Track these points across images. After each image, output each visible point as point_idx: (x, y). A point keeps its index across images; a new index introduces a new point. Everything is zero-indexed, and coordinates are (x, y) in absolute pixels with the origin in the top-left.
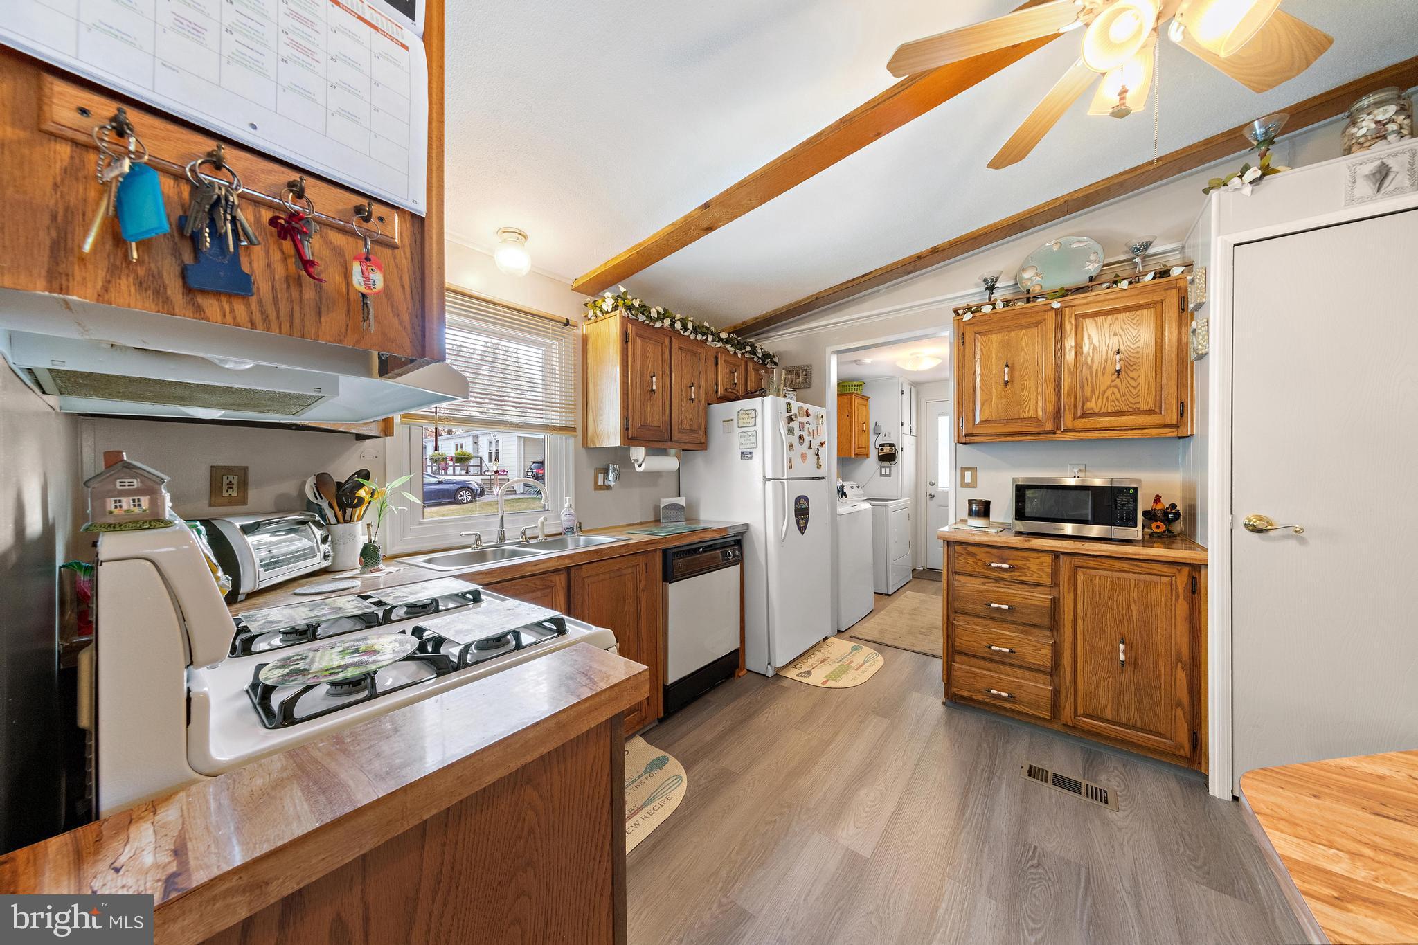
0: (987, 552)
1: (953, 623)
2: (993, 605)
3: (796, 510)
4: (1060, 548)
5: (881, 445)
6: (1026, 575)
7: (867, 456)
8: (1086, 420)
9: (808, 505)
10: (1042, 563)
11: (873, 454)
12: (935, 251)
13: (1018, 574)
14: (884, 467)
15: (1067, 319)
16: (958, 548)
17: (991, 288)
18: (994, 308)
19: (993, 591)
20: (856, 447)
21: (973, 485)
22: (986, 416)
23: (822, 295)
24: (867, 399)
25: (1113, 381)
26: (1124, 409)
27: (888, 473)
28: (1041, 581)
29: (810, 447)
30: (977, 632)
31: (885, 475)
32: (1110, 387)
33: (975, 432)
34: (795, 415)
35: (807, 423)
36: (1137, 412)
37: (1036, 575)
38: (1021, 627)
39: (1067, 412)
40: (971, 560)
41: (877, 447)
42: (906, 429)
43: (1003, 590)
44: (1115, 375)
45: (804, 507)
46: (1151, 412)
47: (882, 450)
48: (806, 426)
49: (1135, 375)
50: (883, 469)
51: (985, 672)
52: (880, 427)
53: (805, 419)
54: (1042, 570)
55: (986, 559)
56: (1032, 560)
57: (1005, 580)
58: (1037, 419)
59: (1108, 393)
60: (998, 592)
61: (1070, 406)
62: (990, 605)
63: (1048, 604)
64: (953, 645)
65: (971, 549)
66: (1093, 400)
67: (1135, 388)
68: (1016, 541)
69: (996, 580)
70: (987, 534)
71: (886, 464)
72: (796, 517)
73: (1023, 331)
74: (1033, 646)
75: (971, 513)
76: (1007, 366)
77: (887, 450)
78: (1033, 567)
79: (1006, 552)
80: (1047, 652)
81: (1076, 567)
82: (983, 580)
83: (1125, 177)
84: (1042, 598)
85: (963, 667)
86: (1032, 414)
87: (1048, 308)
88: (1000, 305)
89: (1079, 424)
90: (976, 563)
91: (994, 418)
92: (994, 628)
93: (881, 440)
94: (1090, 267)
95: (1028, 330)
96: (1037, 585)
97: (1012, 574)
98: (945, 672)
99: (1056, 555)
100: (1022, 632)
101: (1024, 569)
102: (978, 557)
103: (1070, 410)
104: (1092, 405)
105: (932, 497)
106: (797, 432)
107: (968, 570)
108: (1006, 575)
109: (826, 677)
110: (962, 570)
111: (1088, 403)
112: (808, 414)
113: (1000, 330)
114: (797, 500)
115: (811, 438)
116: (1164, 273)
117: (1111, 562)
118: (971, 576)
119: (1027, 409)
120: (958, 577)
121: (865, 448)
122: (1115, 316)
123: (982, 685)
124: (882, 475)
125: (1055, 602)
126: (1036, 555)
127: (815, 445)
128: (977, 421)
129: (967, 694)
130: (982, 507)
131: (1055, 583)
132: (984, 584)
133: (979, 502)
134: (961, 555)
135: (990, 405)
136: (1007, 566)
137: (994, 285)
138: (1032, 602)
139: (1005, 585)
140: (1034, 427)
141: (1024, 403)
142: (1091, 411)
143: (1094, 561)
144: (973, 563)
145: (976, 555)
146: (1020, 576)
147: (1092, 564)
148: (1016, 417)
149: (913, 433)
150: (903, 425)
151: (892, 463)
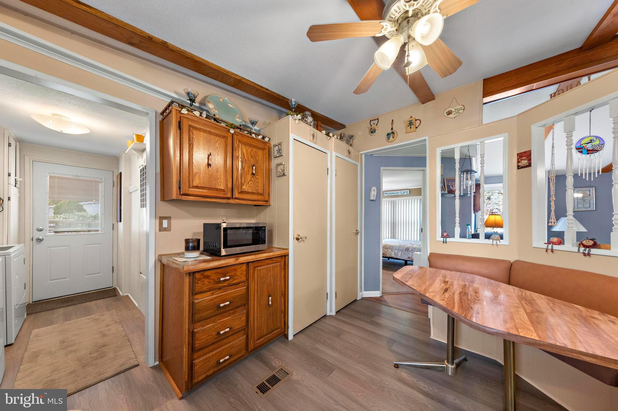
0: (216, 273)
1: (193, 332)
2: (222, 305)
4: (254, 259)
6: (236, 280)
10: (242, 270)
15: (235, 140)
16: (196, 276)
17: (192, 101)
18: (201, 115)
19: (219, 296)
21: (169, 228)
22: (197, 183)
25: (251, 178)
26: (255, 192)
28: (242, 280)
32: (250, 180)
33: (188, 193)
36: (258, 194)
37: (240, 278)
38: (231, 312)
39: (236, 189)
40: (206, 281)
43: (224, 293)
44: (252, 176)
46: (261, 194)
49: (257, 177)
51: (214, 352)
54: (242, 274)
55: (214, 277)
56: (238, 270)
57: (225, 286)
58: (224, 190)
59: (250, 183)
60: (222, 296)
61: (236, 187)
62: (219, 306)
63: (244, 291)
65: (206, 273)
66: (245, 185)
67: (258, 183)
68: (232, 261)
69: (221, 288)
73: (217, 138)
74: (238, 319)
75: (187, 249)
78: (238, 274)
79: (227, 269)
80: (244, 318)
81: (255, 268)
82: (212, 292)
84: (242, 290)
85: (201, 359)
86: (221, 188)
87: (228, 131)
88: (204, 115)
89: (241, 196)
90: (211, 282)
91: (202, 185)
92: (219, 320)
94: (238, 120)
95: (220, 139)
96: (239, 283)
97: (230, 281)
99: (248, 263)
100: (233, 313)
101: (234, 276)
102: (211, 278)
104: (244, 188)
107: (205, 289)
108: (228, 283)
111: (243, 186)
116: (264, 138)
117: (266, 261)
118: (205, 292)
119: (220, 183)
120: (195, 297)
122: (252, 148)
123: (213, 362)
125: (246, 289)
126: (239, 267)
128: (191, 186)
130: (196, 244)
131: (246, 279)
132: (213, 294)
133: (193, 241)
134: (200, 279)
135: (199, 178)
136: (228, 278)
137: (194, 100)
138: (239, 294)
139: (225, 289)
140: (223, 194)
141: (218, 180)
142: (244, 190)
143: (261, 262)
144: (207, 283)
145: (210, 276)
146: (233, 281)
147: (260, 264)
148: (214, 187)
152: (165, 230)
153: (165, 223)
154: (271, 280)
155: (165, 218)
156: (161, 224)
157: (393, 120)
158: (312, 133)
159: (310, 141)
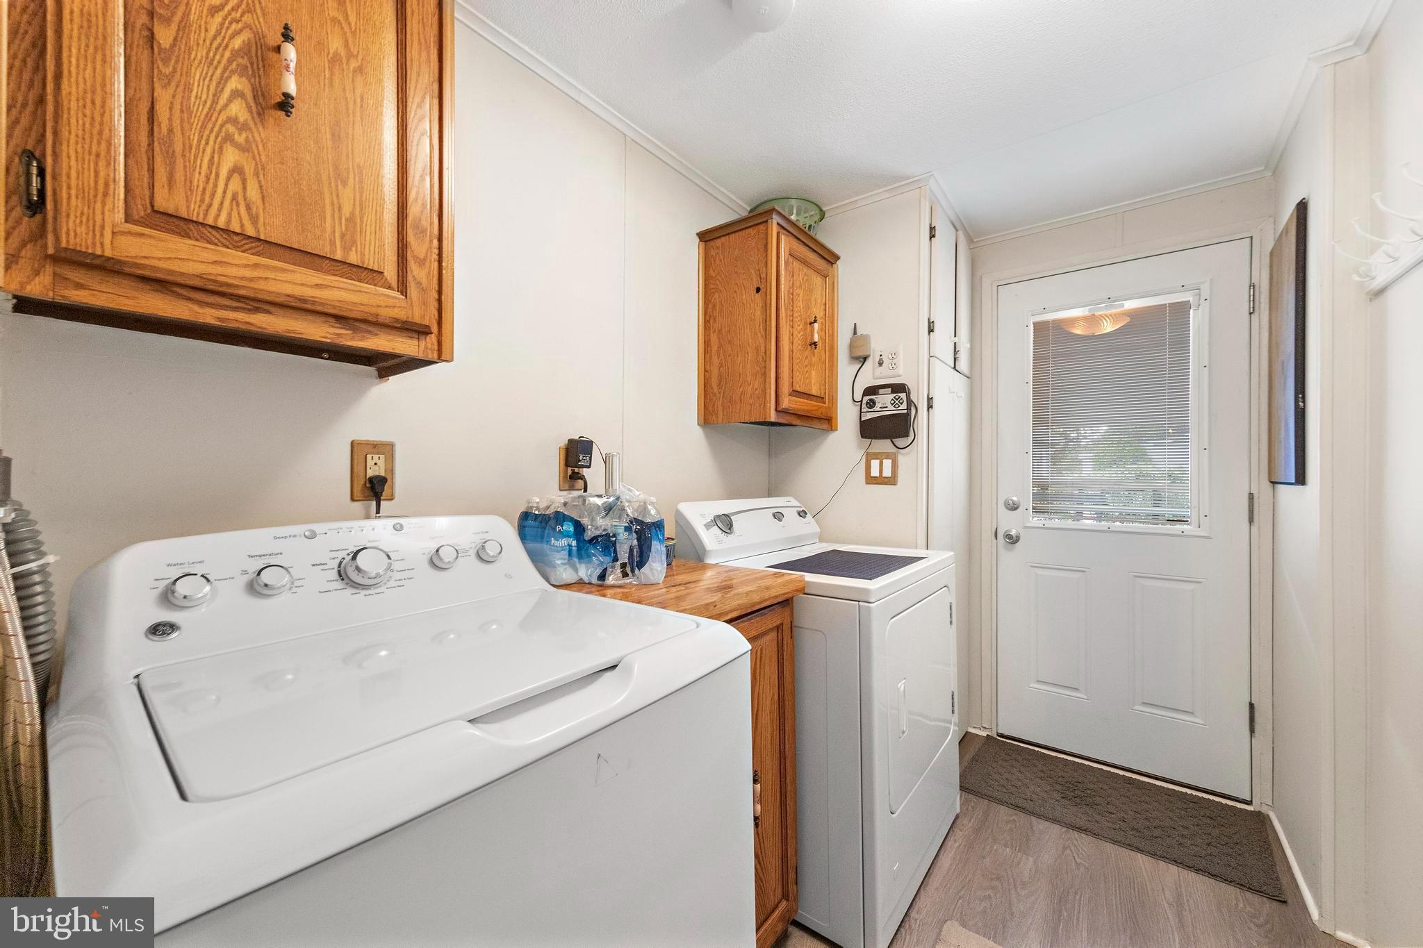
5: (870, 392)
7: (827, 421)
11: (847, 415)
14: (876, 456)
20: (785, 389)
24: (831, 258)
27: (887, 472)
31: (880, 481)
41: (858, 397)
42: (943, 341)
47: (871, 404)
50: (875, 464)
52: (866, 338)
71: (884, 445)
77: (885, 401)
93: (869, 376)
105: (1013, 540)
121: (821, 399)
124: (870, 480)
149: (963, 364)
150: (931, 330)
151: (901, 442)
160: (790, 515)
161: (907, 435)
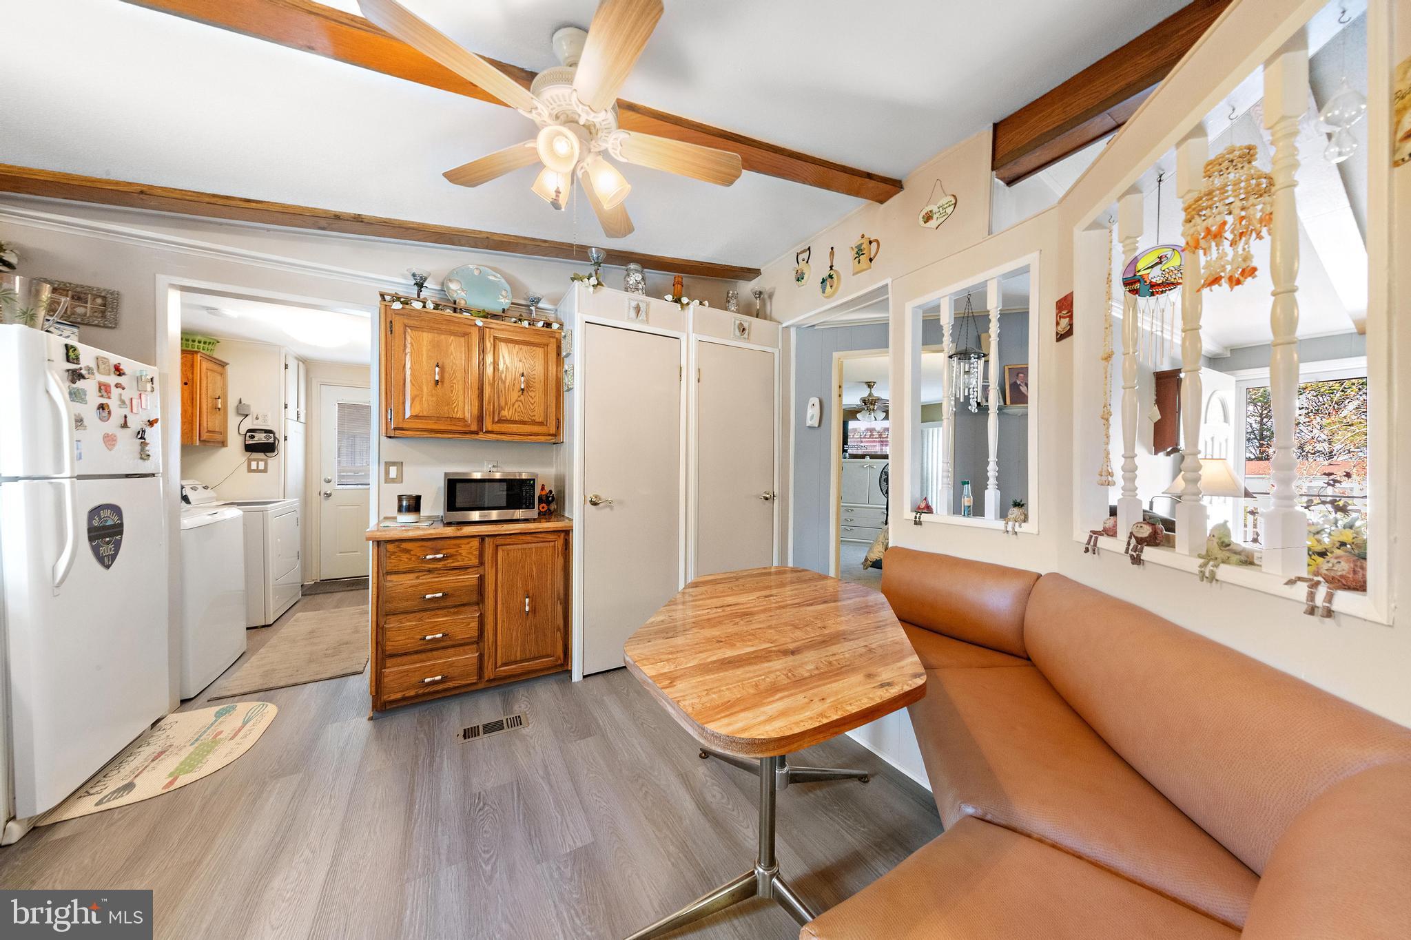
0: (422, 546)
1: (383, 628)
2: (428, 596)
3: (90, 530)
4: (485, 531)
5: (249, 431)
6: (458, 561)
7: (223, 444)
8: (502, 425)
9: (121, 517)
10: (471, 547)
11: (235, 442)
12: (358, 219)
13: (452, 561)
14: (254, 460)
15: (487, 337)
16: (390, 547)
17: (420, 285)
18: (424, 307)
19: (429, 583)
20: (208, 432)
21: (399, 479)
22: (416, 411)
23: (154, 192)
24: (223, 365)
25: (519, 397)
26: (526, 419)
27: (261, 467)
28: (470, 563)
29: (125, 425)
30: (411, 628)
31: (257, 471)
32: (517, 401)
33: (405, 426)
34: (89, 369)
35: (117, 386)
36: (534, 423)
37: (467, 559)
38: (452, 610)
39: (488, 417)
40: (404, 557)
42: (292, 412)
43: (437, 580)
44: (521, 392)
45: (110, 523)
46: (541, 424)
47: (251, 437)
48: (115, 392)
49: (532, 394)
50: (254, 464)
51: (418, 665)
52: (247, 405)
53: (112, 380)
54: (471, 553)
55: (420, 553)
56: (463, 546)
57: (439, 569)
58: (464, 420)
59: (516, 406)
60: (432, 582)
61: (490, 412)
62: (424, 597)
63: (475, 582)
64: (383, 651)
65: (404, 545)
66: (506, 410)
67: (532, 404)
68: (450, 531)
69: (430, 571)
70: (418, 528)
71: (259, 455)
72: (91, 539)
73: (452, 337)
74: (463, 623)
75: (400, 510)
76: (438, 366)
77: (260, 438)
78: (464, 553)
79: (441, 543)
80: (475, 624)
81: (497, 546)
82: (416, 575)
83: (527, 242)
84: (472, 577)
85: (396, 669)
86: (460, 415)
87: (472, 323)
88: (430, 306)
89: (497, 427)
90: (410, 559)
91: (425, 414)
92: (429, 618)
93: (248, 424)
94: (503, 301)
95: (457, 338)
96: (466, 568)
97: (446, 562)
98: (374, 684)
99: (482, 538)
100: (455, 613)
101: (456, 555)
102: (412, 553)
103: (490, 415)
104: (505, 413)
105: (328, 496)
106: (94, 399)
107: (402, 567)
108: (440, 565)
109: (171, 775)
110: (396, 569)
111: (503, 411)
112: (118, 371)
113: (430, 329)
114: (95, 512)
115: (126, 411)
116: (548, 325)
117: (521, 537)
118: (404, 573)
119: (456, 409)
120: (389, 578)
121: (221, 433)
122: (521, 346)
123: (415, 679)
124: (250, 470)
125: (482, 579)
126: (466, 541)
127: (135, 423)
128: (408, 415)
129: (399, 696)
130: (412, 502)
131: (482, 563)
132: (418, 578)
133: (409, 497)
134: (392, 553)
135: (421, 401)
136: (441, 556)
137: (423, 284)
138: (463, 584)
139: (440, 574)
140: (462, 427)
141: (453, 404)
142: (505, 418)
143: (510, 538)
144: (406, 560)
145: (411, 550)
146: (453, 562)
147: (508, 541)
148: (446, 416)
149: (302, 418)
150: (286, 407)
151: (269, 454)
152: (393, 481)
153: (393, 472)
154: (532, 570)
155: (394, 464)
156: (387, 472)
157: (832, 248)
158: (634, 304)
159: (629, 319)
160: (200, 487)
161: (274, 452)
